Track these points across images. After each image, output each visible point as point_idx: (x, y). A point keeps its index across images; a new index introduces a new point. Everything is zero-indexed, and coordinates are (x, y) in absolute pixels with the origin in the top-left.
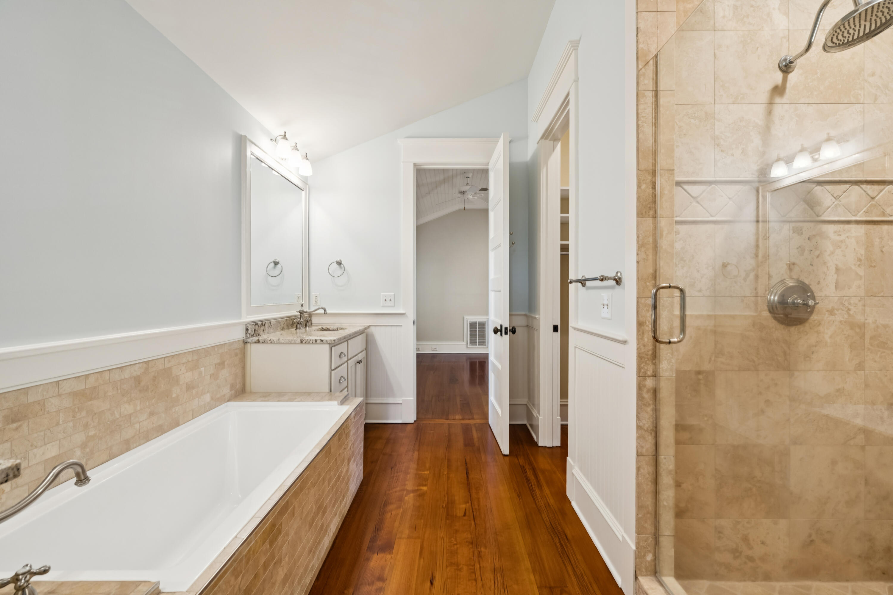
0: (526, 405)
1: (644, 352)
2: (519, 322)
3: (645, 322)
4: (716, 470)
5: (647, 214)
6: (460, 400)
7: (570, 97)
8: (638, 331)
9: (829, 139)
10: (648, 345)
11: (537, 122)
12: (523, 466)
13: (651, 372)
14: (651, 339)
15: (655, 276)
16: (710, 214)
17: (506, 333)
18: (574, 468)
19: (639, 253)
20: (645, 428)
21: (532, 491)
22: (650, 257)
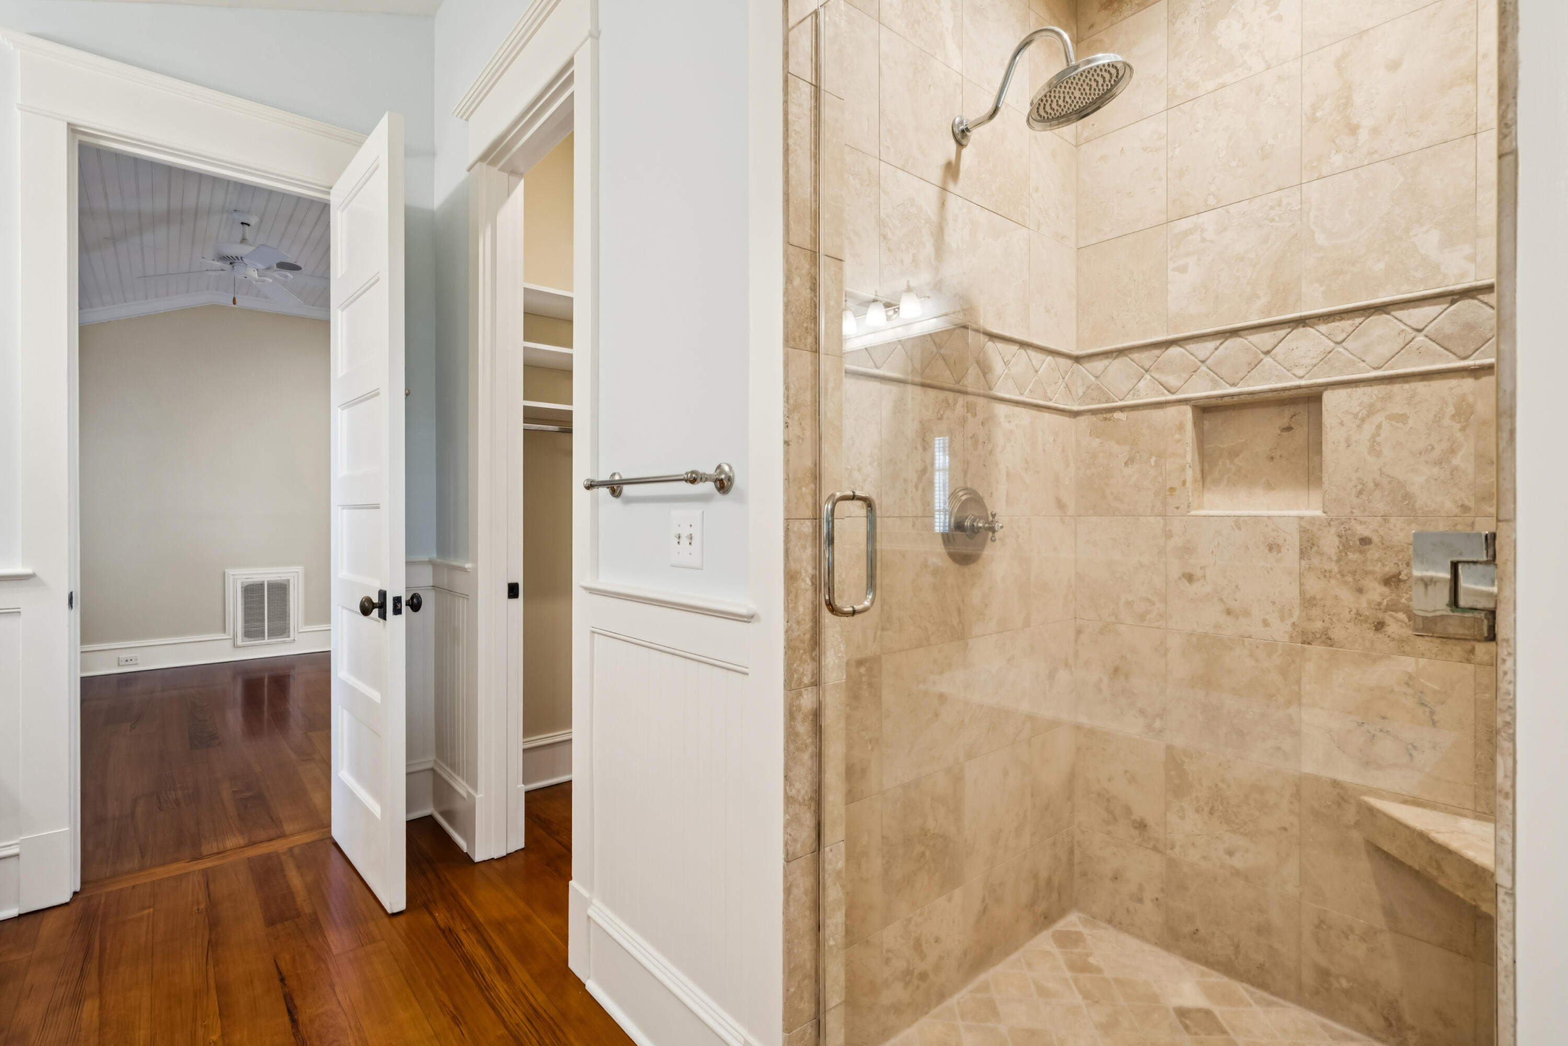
0: (432, 770)
1: (799, 636)
2: (425, 578)
3: (800, 573)
4: (883, 837)
5: (802, 342)
6: (234, 792)
7: (575, 68)
8: (788, 592)
9: (909, 289)
10: (805, 620)
11: (467, 120)
12: (450, 930)
13: (810, 676)
14: (808, 608)
15: (816, 476)
16: (874, 363)
17: (397, 611)
18: (592, 903)
19: (790, 422)
20: (800, 799)
21: (484, 988)
22: (808, 433)
